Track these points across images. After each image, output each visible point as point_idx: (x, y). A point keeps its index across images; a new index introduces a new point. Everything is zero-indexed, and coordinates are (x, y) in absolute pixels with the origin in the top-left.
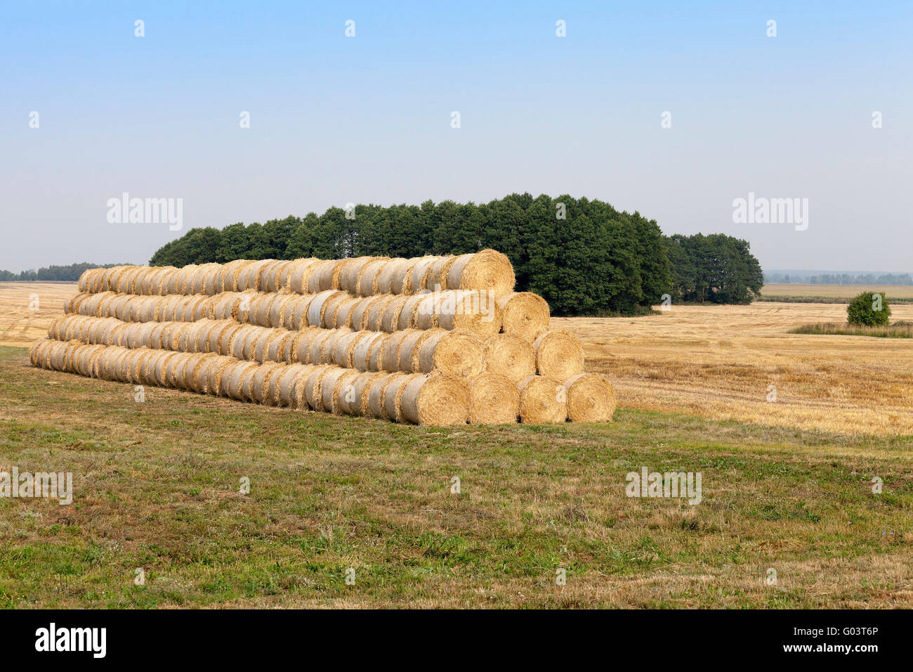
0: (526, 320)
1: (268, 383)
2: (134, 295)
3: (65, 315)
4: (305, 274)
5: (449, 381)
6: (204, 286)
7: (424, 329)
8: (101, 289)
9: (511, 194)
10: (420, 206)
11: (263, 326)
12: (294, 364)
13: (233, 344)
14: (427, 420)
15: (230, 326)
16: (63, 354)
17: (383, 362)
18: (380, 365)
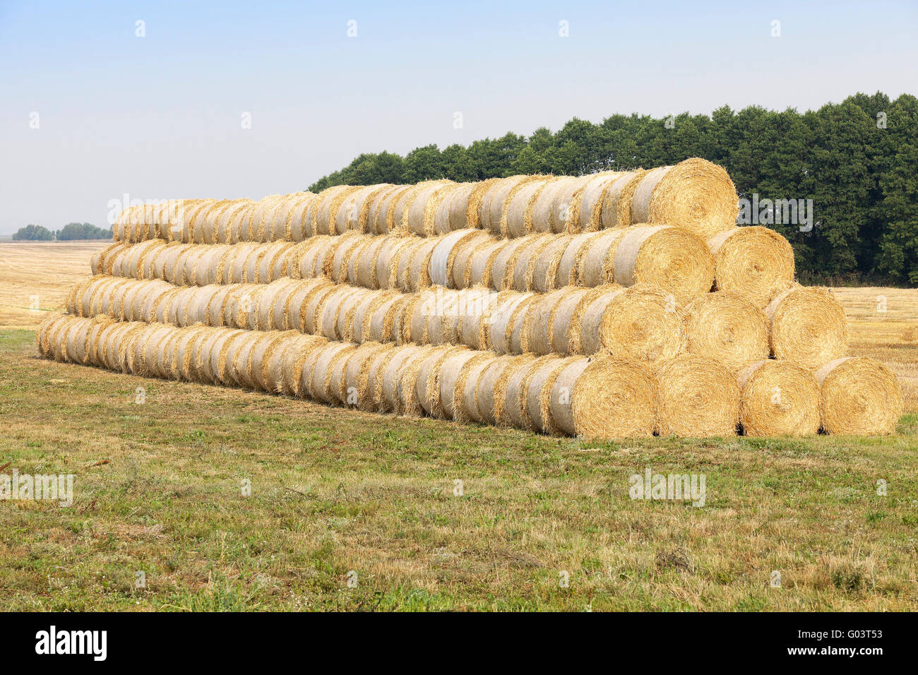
0: (755, 271)
1: (365, 376)
2: (192, 245)
3: (91, 277)
4: (429, 205)
5: (625, 368)
6: (290, 228)
7: (593, 286)
8: (145, 236)
9: (854, 95)
10: (711, 116)
11: (366, 287)
12: (405, 345)
13: (321, 318)
14: (588, 428)
15: (318, 288)
16: (84, 337)
17: (530, 339)
18: (524, 345)
